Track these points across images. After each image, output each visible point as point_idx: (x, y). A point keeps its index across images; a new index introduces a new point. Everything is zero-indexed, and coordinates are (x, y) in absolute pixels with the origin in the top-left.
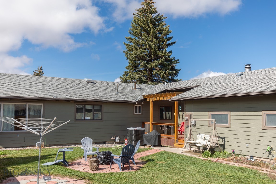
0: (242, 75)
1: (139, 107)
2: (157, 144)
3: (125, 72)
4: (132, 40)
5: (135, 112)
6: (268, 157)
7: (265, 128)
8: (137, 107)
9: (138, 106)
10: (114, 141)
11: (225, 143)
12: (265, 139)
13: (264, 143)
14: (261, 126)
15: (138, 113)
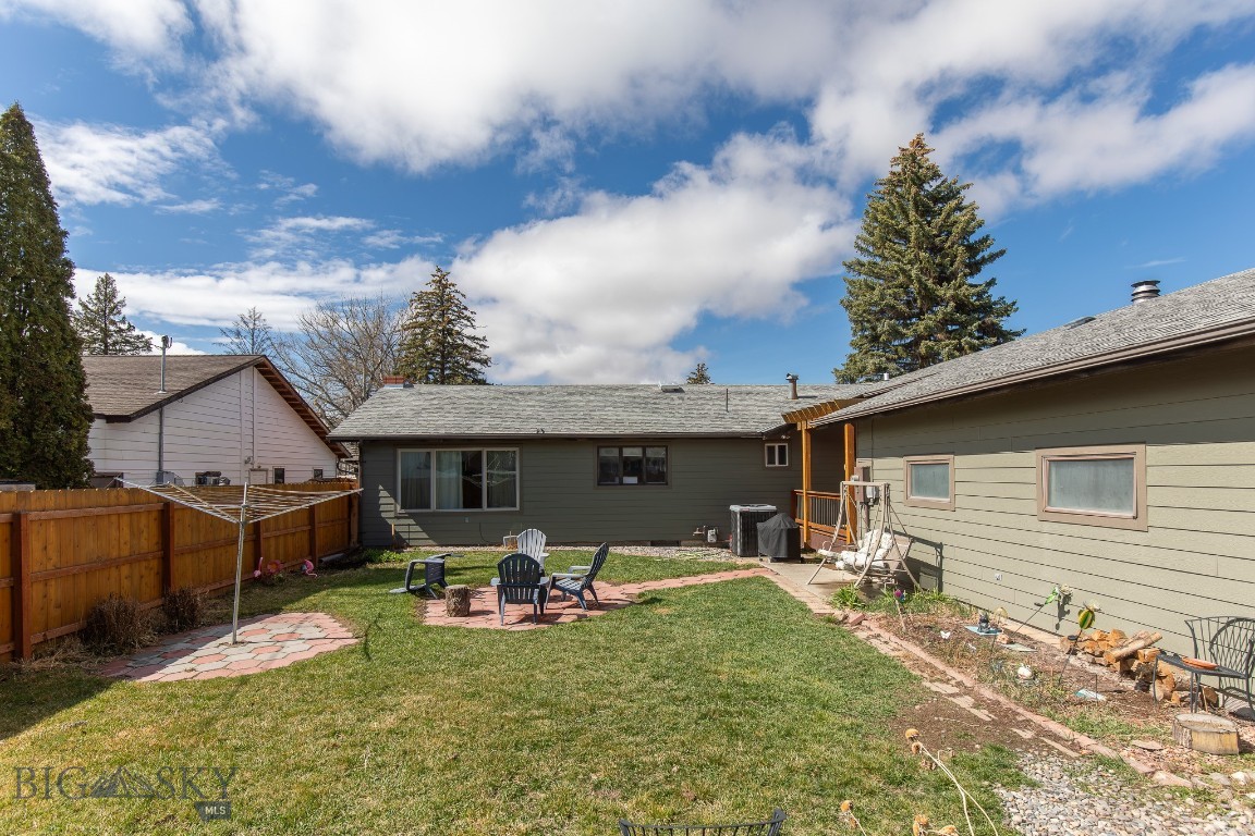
0: (1087, 322)
1: (782, 449)
2: (783, 554)
3: (851, 356)
4: (863, 265)
5: (769, 463)
6: (1057, 627)
7: (1045, 516)
8: (774, 447)
9: (777, 445)
10: (702, 541)
11: (944, 561)
12: (1047, 557)
13: (1046, 573)
14: (1033, 508)
15: (777, 464)
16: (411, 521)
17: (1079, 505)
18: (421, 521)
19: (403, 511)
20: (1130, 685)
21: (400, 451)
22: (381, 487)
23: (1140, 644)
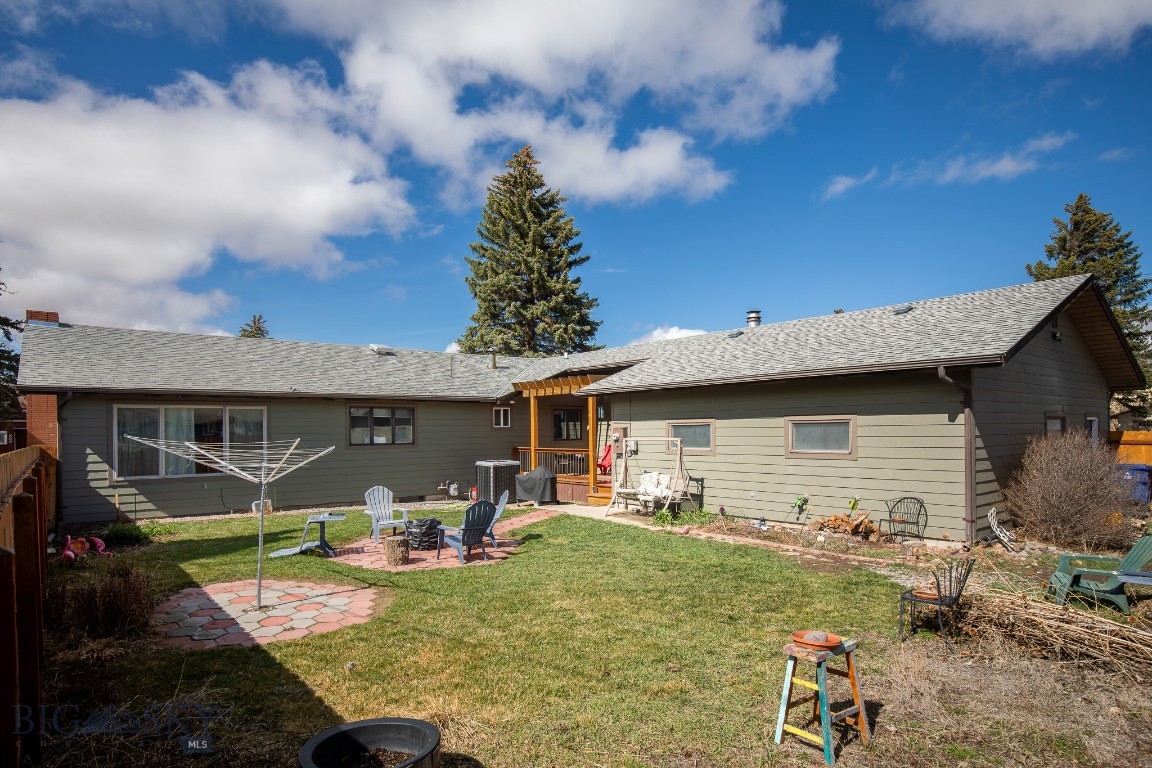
0: (740, 334)
1: (505, 412)
2: (547, 498)
3: (471, 328)
4: (486, 250)
5: (496, 424)
6: (798, 519)
7: (791, 455)
8: (500, 411)
9: (502, 409)
10: (446, 495)
11: (705, 490)
12: (793, 479)
13: (790, 489)
14: (782, 451)
15: (502, 425)
16: (133, 490)
17: (814, 448)
18: (143, 488)
19: (121, 479)
20: (859, 538)
21: (115, 407)
22: (89, 451)
23: (864, 517)
